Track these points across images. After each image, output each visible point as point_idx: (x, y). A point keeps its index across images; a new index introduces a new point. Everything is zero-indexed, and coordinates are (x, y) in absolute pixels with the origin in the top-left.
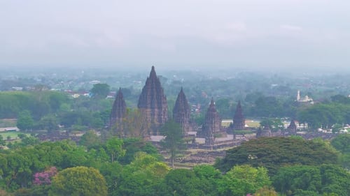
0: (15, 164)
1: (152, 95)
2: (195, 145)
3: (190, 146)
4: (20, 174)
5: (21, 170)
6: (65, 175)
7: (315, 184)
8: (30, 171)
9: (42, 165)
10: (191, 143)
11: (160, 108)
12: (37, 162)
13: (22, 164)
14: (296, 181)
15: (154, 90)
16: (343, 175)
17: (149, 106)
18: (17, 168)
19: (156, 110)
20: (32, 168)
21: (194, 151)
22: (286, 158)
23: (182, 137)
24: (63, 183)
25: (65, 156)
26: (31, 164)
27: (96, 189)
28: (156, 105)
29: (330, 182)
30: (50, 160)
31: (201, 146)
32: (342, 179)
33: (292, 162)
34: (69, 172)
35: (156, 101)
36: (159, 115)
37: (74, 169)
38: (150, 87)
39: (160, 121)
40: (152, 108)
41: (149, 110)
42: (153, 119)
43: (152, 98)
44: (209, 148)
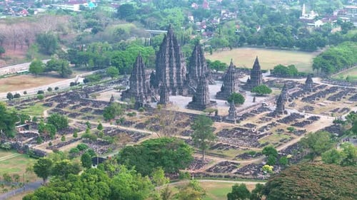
1: (170, 54)
2: (217, 118)
3: (213, 119)
10: (214, 114)
11: (178, 66)
15: (173, 48)
17: (167, 65)
19: (175, 68)
21: (219, 127)
28: (174, 65)
30: (99, 193)
35: (174, 60)
36: (178, 74)
38: (168, 45)
39: (178, 79)
40: (171, 67)
41: (167, 69)
42: (171, 77)
43: (170, 57)
44: (233, 122)
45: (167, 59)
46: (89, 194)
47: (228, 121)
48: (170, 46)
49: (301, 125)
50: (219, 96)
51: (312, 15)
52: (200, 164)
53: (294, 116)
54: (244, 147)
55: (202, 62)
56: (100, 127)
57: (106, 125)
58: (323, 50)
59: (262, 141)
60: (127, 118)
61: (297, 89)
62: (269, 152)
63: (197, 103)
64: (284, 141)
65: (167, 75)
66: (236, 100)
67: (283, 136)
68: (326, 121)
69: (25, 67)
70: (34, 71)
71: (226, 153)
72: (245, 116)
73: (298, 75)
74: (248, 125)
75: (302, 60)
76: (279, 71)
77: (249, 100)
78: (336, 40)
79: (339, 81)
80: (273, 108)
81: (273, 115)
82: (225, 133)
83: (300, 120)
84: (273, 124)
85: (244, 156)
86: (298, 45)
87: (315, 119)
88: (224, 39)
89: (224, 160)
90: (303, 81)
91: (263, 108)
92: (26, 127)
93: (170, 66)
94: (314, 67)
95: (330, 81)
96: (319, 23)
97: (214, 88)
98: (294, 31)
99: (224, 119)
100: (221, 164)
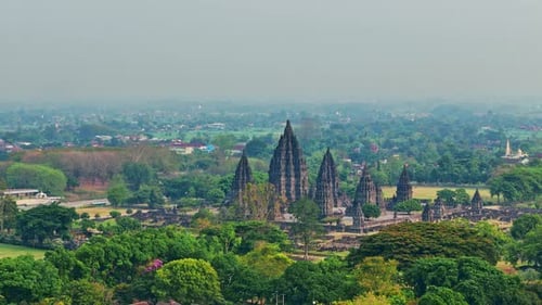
0: (113, 255)
1: (288, 160)
2: (339, 228)
3: (333, 228)
4: (119, 267)
5: (120, 263)
6: (171, 268)
7: (450, 279)
8: (130, 264)
9: (144, 257)
10: (335, 224)
11: (297, 176)
12: (138, 252)
13: (121, 256)
14: (430, 276)
15: (290, 152)
16: (483, 270)
17: (283, 174)
18: (116, 260)
19: (293, 179)
20: (133, 259)
21: (338, 235)
22: (428, 249)
23: (325, 216)
24: (169, 277)
25: (170, 246)
26: (131, 255)
27: (206, 285)
28: (293, 173)
29: (467, 277)
30: (153, 251)
31: (348, 229)
32: (482, 274)
33: (434, 253)
34: (175, 265)
35: (292, 167)
36: (297, 186)
37: (181, 261)
38: (284, 147)
39: (298, 193)
40: (288, 176)
41: (283, 179)
42: (288, 190)
43: (287, 164)
44: (358, 231)
45: (283, 167)
47: (352, 231)
48: (287, 150)
51: (519, 155)
55: (333, 177)
65: (283, 187)
72: (377, 228)
93: (286, 175)
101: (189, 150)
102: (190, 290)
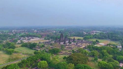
13: (34, 59)
24: (39, 65)
27: (45, 66)
36: (63, 39)
45: (61, 37)
46: (38, 57)
49: (80, 47)
50: (68, 42)
51: (85, 33)
52: (62, 52)
53: (79, 45)
54: (70, 50)
55: (67, 38)
56: (49, 47)
57: (50, 46)
58: (85, 37)
59: (73, 49)
60: (54, 45)
61: (80, 42)
62: (73, 51)
63: (64, 43)
64: (76, 49)
65: (61, 39)
66: (70, 43)
67: (76, 48)
68: (84, 46)
69: (44, 39)
70: (45, 39)
71: (67, 51)
72: (72, 45)
73: (81, 40)
74: (71, 47)
75: (82, 38)
76: (78, 39)
77: (72, 43)
78: (87, 35)
79: (87, 41)
80: (76, 44)
81: (76, 45)
82: (68, 48)
83: (80, 46)
84: (75, 47)
85: (69, 51)
86: (82, 36)
87: (82, 46)
88: (72, 36)
89: (66, 52)
90: (81, 41)
91: (74, 44)
92: (39, 46)
94: (83, 39)
95: (86, 41)
96: (86, 34)
97: (67, 42)
98: (82, 35)
99: (68, 46)
100: (65, 53)
101: (54, 32)
102: (43, 67)
